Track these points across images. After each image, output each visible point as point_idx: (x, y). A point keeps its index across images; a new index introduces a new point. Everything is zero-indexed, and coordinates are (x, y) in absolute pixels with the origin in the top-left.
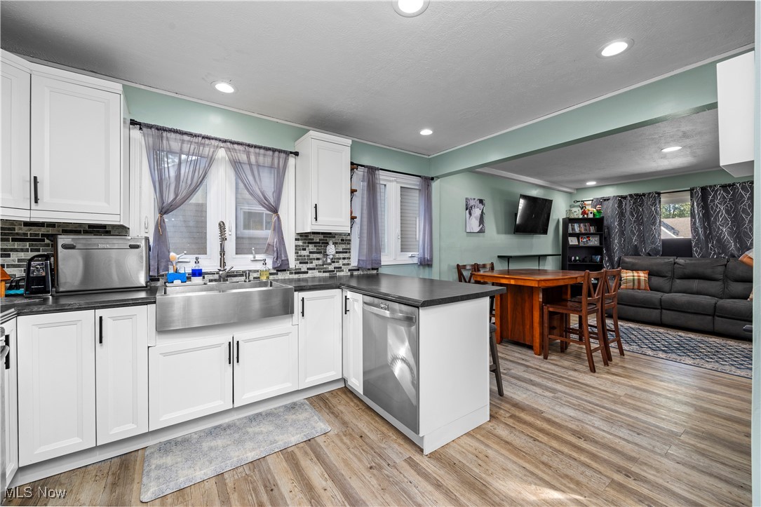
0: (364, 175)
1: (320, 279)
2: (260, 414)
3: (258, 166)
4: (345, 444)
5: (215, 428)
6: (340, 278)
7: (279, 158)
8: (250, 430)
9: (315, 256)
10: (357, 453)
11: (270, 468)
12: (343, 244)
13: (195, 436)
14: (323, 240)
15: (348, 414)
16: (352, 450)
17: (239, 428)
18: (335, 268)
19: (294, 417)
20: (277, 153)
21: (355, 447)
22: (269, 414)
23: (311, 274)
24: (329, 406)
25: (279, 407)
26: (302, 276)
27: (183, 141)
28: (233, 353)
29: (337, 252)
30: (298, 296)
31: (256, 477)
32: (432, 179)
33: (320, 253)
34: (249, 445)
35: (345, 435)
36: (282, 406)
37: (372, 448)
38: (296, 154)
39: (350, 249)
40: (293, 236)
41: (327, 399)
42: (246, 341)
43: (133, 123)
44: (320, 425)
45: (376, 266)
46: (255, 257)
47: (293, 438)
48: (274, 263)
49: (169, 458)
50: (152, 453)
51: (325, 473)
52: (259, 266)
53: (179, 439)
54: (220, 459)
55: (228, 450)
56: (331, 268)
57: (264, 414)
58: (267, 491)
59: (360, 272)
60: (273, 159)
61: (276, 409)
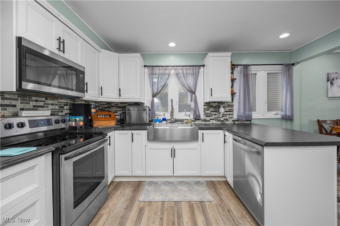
0: (241, 70)
1: (216, 124)
2: (184, 182)
3: (187, 74)
4: (219, 211)
5: (167, 182)
6: (227, 124)
7: (196, 69)
8: (178, 187)
9: (213, 113)
10: (224, 219)
11: (181, 207)
12: (229, 107)
13: (160, 183)
14: (218, 105)
15: (224, 196)
16: (222, 216)
17: (175, 185)
18: (224, 119)
19: (197, 188)
20: (195, 67)
21: (224, 215)
22: (187, 183)
23: (211, 122)
24: (215, 188)
25: (192, 181)
26: (207, 123)
27: (160, 69)
28: (173, 153)
29: (225, 112)
30: (200, 132)
31: (176, 209)
32: (293, 64)
33: (216, 112)
34: (176, 193)
35: (220, 207)
36: (194, 181)
37: (234, 220)
38: (204, 66)
39: (233, 110)
40: (203, 104)
41: (216, 184)
42: (178, 149)
43: (145, 66)
44: (208, 196)
45: (249, 119)
46: (186, 114)
47: (195, 198)
48: (194, 116)
49: (150, 188)
50: (146, 184)
51: (204, 221)
52: (187, 117)
53: (155, 182)
54: (165, 195)
55: (168, 193)
56: (222, 119)
57: (185, 182)
58: (178, 217)
59: (239, 122)
60: (193, 70)
61: (191, 181)
